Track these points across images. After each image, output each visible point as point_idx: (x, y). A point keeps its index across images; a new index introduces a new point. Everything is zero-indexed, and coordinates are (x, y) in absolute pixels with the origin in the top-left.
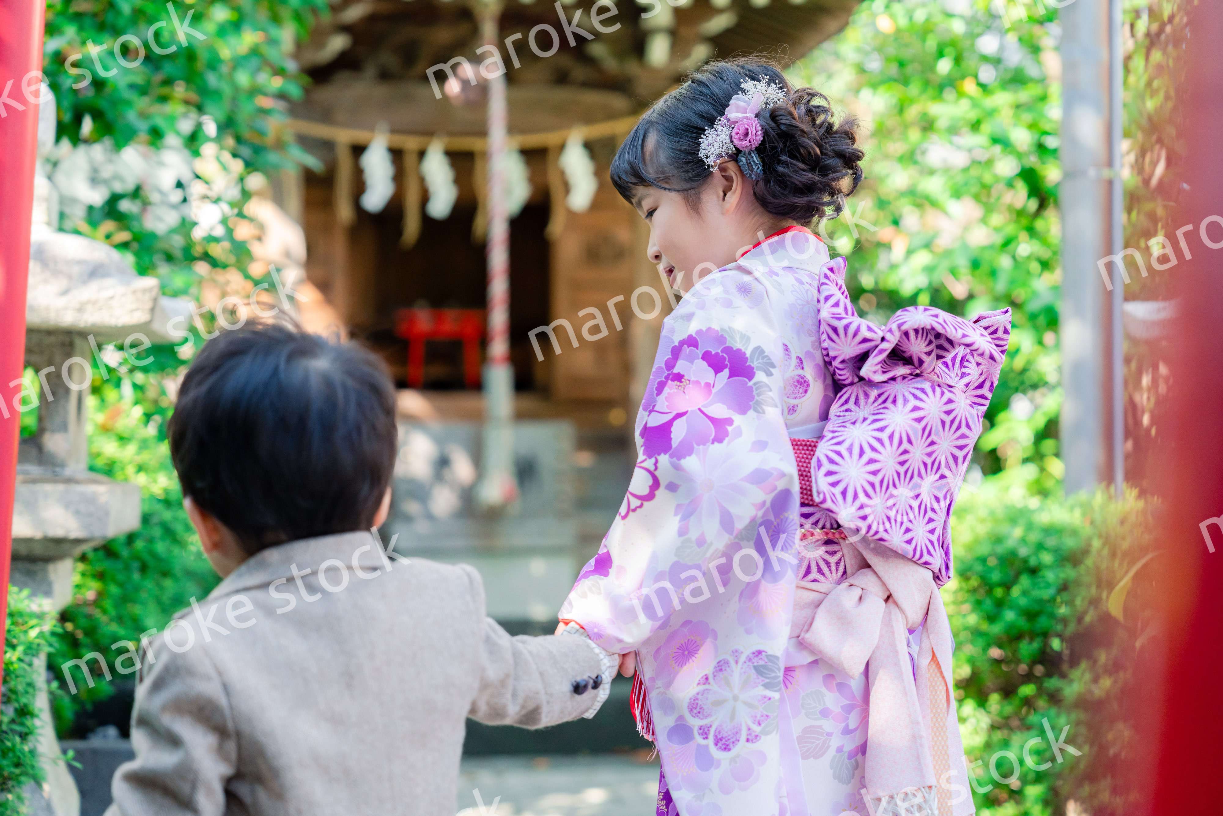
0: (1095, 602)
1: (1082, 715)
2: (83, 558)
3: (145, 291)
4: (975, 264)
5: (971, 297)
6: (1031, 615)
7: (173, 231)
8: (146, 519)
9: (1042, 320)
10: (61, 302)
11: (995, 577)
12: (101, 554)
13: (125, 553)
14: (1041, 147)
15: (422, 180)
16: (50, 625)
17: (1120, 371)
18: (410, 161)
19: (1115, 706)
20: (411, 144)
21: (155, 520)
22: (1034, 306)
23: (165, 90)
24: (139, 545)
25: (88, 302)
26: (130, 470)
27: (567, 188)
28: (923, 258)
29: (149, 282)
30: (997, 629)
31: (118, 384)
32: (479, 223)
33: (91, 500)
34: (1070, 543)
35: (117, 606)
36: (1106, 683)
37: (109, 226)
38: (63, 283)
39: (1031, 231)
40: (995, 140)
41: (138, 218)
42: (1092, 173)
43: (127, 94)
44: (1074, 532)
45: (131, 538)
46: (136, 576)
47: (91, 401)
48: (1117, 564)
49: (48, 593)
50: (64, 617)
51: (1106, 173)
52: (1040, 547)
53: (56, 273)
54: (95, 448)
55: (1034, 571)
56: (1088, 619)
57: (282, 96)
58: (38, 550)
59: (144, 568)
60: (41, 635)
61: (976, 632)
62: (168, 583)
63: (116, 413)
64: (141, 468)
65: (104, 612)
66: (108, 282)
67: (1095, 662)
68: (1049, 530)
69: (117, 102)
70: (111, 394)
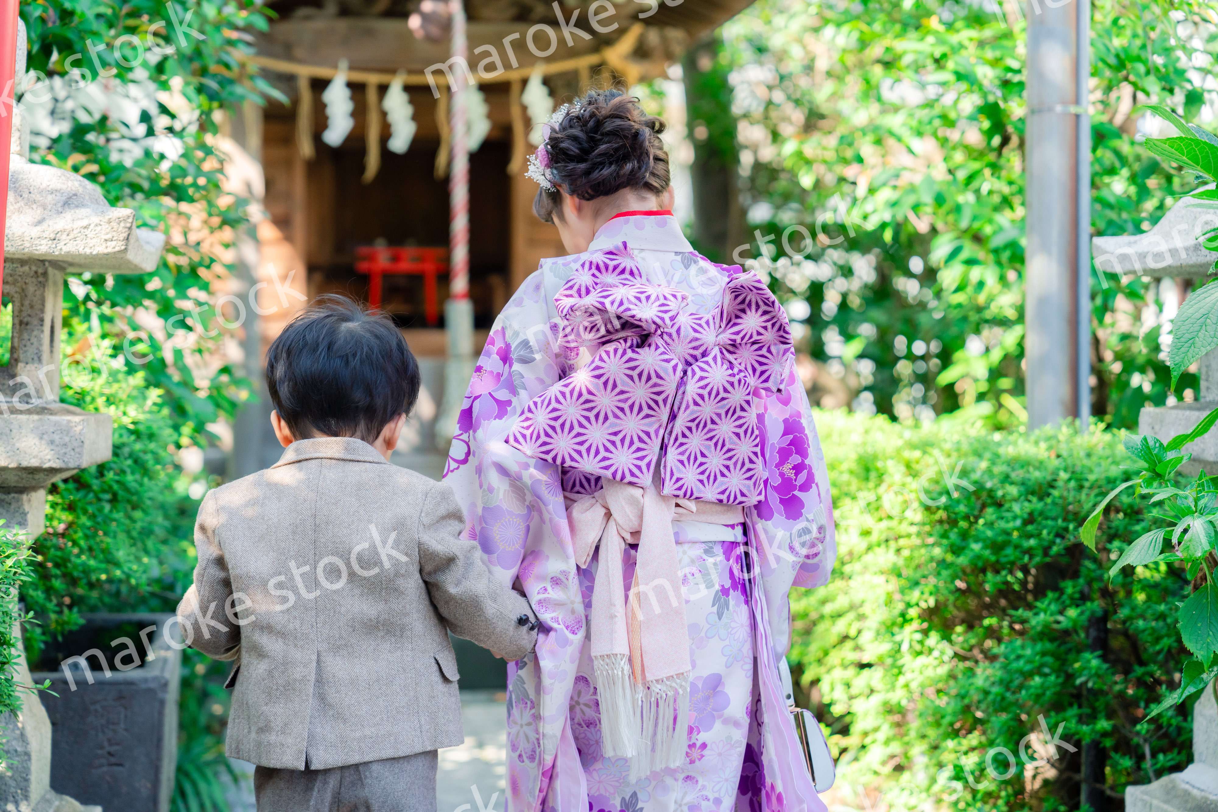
0: (1061, 534)
1: (1048, 646)
2: (54, 490)
3: (119, 220)
4: (939, 200)
5: (934, 231)
6: (997, 547)
7: (138, 164)
8: (117, 450)
9: (1005, 256)
10: (35, 232)
11: (962, 509)
12: (71, 485)
13: (95, 484)
14: (1006, 83)
15: (384, 114)
16: (25, 554)
17: (1086, 306)
18: (372, 95)
19: (1083, 635)
20: (373, 79)
21: (126, 451)
22: (997, 242)
23: (131, 22)
24: (110, 476)
25: (62, 231)
26: (101, 401)
27: (528, 123)
28: (886, 194)
29: (123, 212)
30: (963, 560)
31: (87, 317)
32: (442, 159)
33: (66, 430)
34: (1036, 475)
35: (87, 537)
36: (1073, 613)
37: (77, 158)
38: (38, 213)
39: (995, 167)
40: (960, 76)
41: (105, 149)
42: (1059, 108)
43: (96, 26)
44: (1040, 465)
45: (101, 469)
46: (107, 507)
47: (62, 334)
48: (1083, 497)
49: (22, 524)
50: (37, 548)
51: (1073, 109)
52: (1006, 479)
53: (31, 203)
54: (66, 380)
55: (999, 505)
56: (1055, 550)
57: (248, 29)
58: (12, 480)
59: (114, 500)
60: (17, 564)
61: (942, 563)
62: (138, 514)
63: (85, 346)
64: (110, 401)
65: (75, 543)
66: (82, 212)
67: (1062, 592)
68: (1014, 463)
69: (85, 33)
70: (79, 327)
